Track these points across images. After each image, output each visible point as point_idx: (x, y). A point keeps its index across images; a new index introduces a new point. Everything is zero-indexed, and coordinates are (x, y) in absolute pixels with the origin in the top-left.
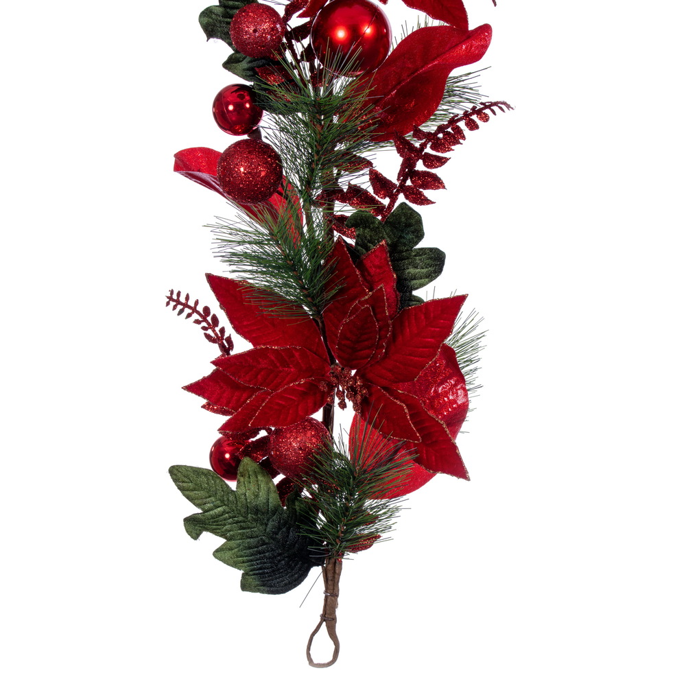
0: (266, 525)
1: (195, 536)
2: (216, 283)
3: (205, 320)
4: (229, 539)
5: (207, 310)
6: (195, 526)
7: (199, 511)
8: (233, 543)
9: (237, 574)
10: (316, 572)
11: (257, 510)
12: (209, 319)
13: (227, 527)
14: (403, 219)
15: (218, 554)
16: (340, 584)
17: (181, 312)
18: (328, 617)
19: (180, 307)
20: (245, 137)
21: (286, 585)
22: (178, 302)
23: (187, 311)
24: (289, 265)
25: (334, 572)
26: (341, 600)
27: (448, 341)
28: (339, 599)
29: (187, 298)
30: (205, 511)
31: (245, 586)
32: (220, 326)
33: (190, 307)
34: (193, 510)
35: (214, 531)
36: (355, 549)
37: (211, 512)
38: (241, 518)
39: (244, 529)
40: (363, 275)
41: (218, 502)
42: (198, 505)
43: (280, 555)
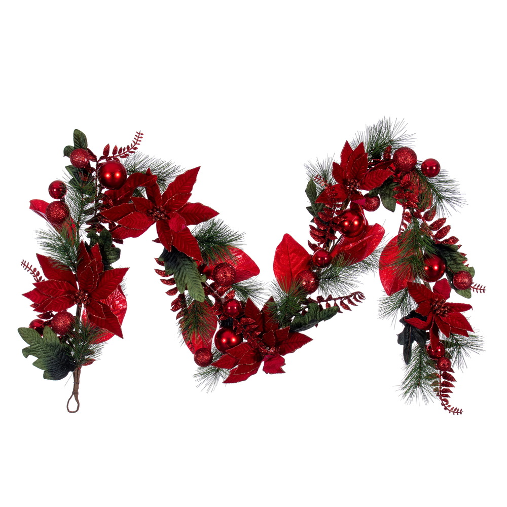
0: (54, 351)
1: (26, 356)
2: (41, 258)
3: (33, 273)
4: (39, 358)
5: (35, 269)
6: (26, 352)
7: (29, 346)
8: (41, 360)
9: (42, 372)
10: (71, 373)
11: (51, 346)
12: (35, 273)
13: (39, 353)
14: (105, 234)
15: (35, 364)
16: (80, 379)
17: (26, 269)
18: (75, 393)
19: (25, 267)
20: (59, 200)
21: (60, 376)
22: (25, 265)
23: (28, 269)
24: (64, 250)
25: (78, 374)
26: (80, 385)
27: (121, 284)
28: (79, 385)
29: (28, 264)
30: (31, 346)
31: (45, 377)
32: (40, 276)
33: (28, 268)
34: (27, 345)
35: (33, 355)
36: (85, 365)
37: (34, 346)
38: (44, 349)
39: (46, 353)
40: (90, 256)
41: (36, 343)
42: (29, 343)
43: (59, 363)
